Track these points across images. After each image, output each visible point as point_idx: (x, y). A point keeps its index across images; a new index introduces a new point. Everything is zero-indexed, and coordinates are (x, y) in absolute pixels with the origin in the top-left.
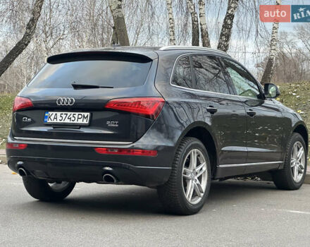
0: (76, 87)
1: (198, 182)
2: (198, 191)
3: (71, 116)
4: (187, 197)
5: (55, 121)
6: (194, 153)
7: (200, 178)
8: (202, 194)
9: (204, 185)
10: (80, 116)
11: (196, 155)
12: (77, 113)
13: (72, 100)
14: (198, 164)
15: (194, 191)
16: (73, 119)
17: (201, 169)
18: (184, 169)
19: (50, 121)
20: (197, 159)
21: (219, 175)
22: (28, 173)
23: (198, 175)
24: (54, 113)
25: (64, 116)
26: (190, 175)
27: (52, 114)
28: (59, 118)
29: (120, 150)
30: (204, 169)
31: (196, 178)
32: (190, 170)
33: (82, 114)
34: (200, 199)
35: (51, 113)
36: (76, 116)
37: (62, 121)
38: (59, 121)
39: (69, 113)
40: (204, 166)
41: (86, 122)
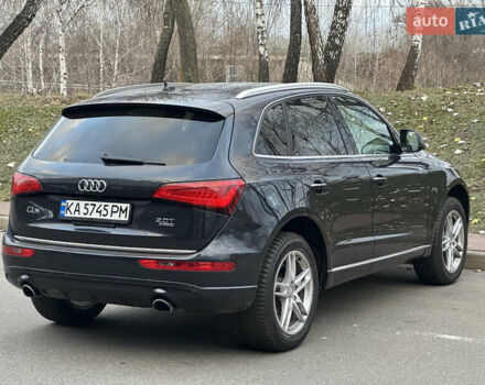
0: (108, 162)
1: (298, 300)
2: (298, 314)
3: (102, 208)
4: (282, 325)
5: (77, 215)
6: (292, 256)
7: (301, 294)
8: (305, 317)
9: (307, 304)
10: (115, 209)
11: (295, 259)
12: (110, 204)
13: (102, 184)
14: (299, 271)
15: (293, 313)
16: (104, 212)
17: (303, 279)
18: (276, 284)
19: (68, 215)
20: (297, 264)
21: (331, 283)
22: (37, 292)
23: (299, 290)
24: (76, 202)
25: (90, 208)
26: (285, 292)
27: (72, 204)
28: (83, 210)
29: (178, 263)
30: (308, 278)
31: (295, 294)
32: (285, 284)
33: (119, 205)
34: (302, 324)
35: (70, 202)
36: (109, 209)
37: (88, 216)
38: (82, 215)
39: (98, 204)
40: (307, 275)
41: (124, 218)
